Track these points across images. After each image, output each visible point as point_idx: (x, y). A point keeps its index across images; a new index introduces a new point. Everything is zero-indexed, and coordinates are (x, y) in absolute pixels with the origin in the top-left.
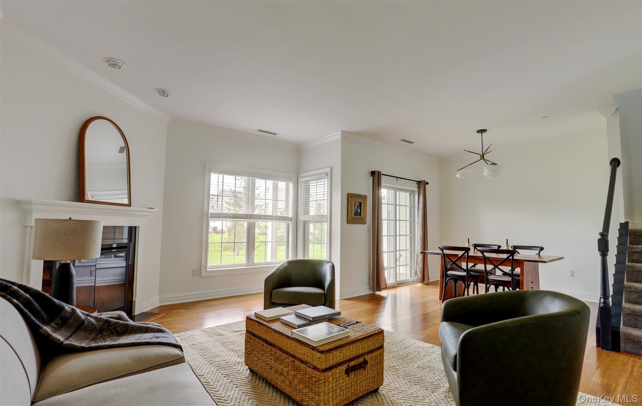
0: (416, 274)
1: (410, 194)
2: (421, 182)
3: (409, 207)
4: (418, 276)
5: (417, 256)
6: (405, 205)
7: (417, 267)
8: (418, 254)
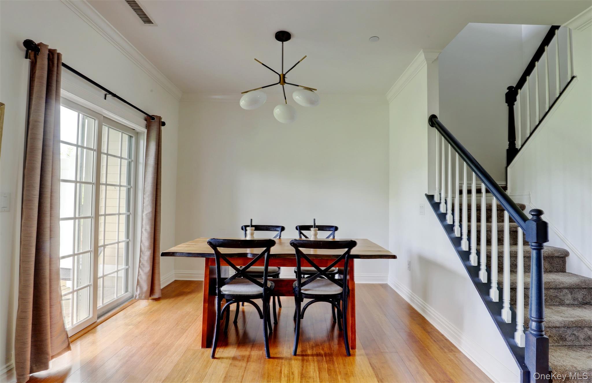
0: (137, 285)
1: (131, 137)
2: (153, 119)
3: (126, 161)
4: (141, 288)
5: (141, 251)
6: (120, 156)
7: (140, 271)
8: (143, 248)
